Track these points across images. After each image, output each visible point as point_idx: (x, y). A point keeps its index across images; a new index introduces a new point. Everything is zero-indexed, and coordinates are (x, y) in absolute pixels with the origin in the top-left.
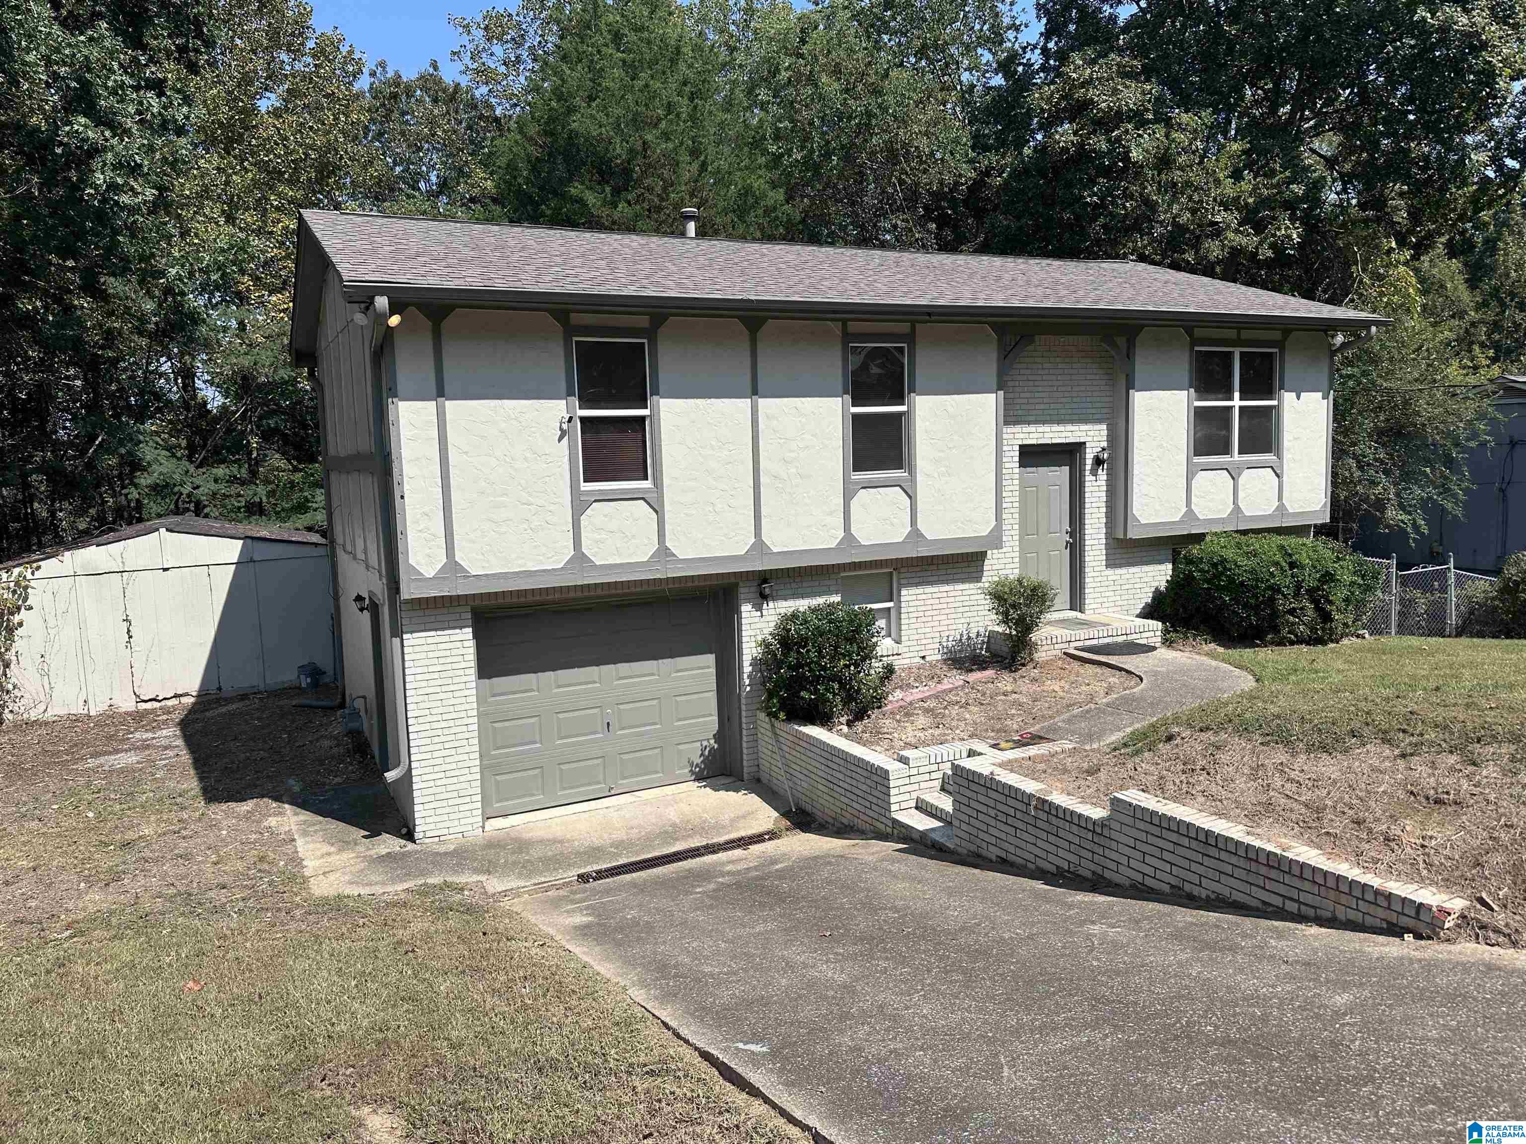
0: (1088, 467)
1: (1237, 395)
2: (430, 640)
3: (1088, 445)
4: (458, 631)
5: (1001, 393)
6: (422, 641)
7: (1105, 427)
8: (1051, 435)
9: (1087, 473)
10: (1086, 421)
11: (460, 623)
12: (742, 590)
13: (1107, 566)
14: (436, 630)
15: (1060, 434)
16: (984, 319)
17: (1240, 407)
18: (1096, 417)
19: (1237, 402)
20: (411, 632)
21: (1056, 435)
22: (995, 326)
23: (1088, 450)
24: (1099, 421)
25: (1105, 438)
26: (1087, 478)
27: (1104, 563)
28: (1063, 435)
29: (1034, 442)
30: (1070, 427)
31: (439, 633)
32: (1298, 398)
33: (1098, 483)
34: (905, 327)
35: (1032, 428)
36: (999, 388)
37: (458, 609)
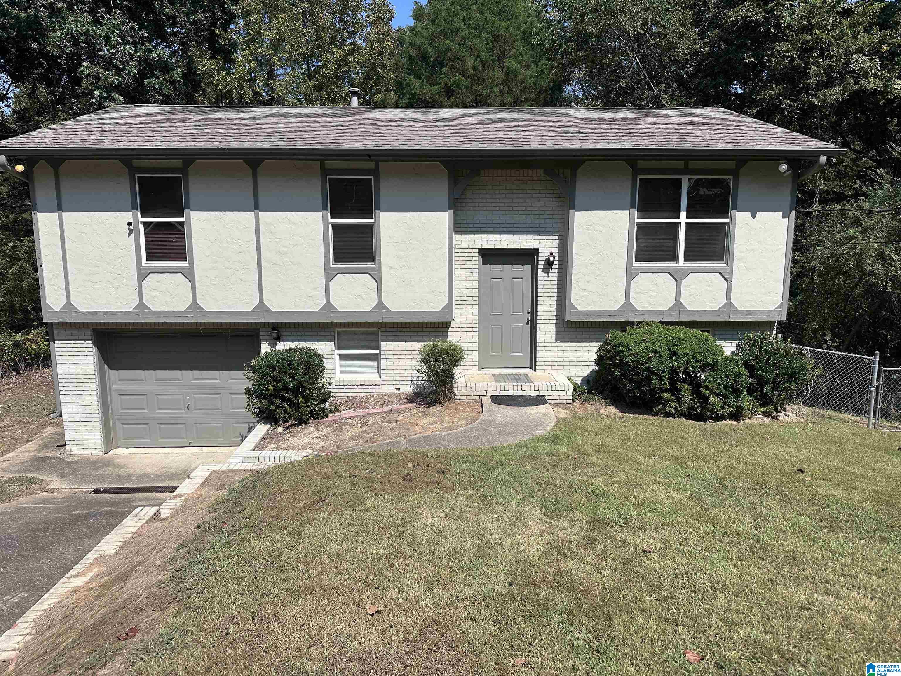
0: (541, 267)
1: (683, 214)
2: (69, 346)
3: (540, 250)
4: (83, 342)
5: (452, 212)
6: (65, 346)
7: (557, 237)
8: (507, 242)
9: (540, 271)
10: (539, 233)
11: (85, 338)
12: (261, 334)
13: (557, 340)
14: (72, 340)
15: (515, 242)
16: (436, 159)
17: (687, 224)
18: (547, 229)
19: (683, 219)
20: (59, 340)
21: (512, 242)
22: (445, 164)
23: (540, 254)
24: (552, 233)
25: (557, 246)
26: (539, 275)
27: (554, 337)
28: (518, 242)
29: (492, 247)
30: (524, 237)
31: (74, 342)
32: (754, 216)
33: (550, 279)
34: (371, 165)
35: (490, 237)
36: (450, 208)
37: (84, 330)
